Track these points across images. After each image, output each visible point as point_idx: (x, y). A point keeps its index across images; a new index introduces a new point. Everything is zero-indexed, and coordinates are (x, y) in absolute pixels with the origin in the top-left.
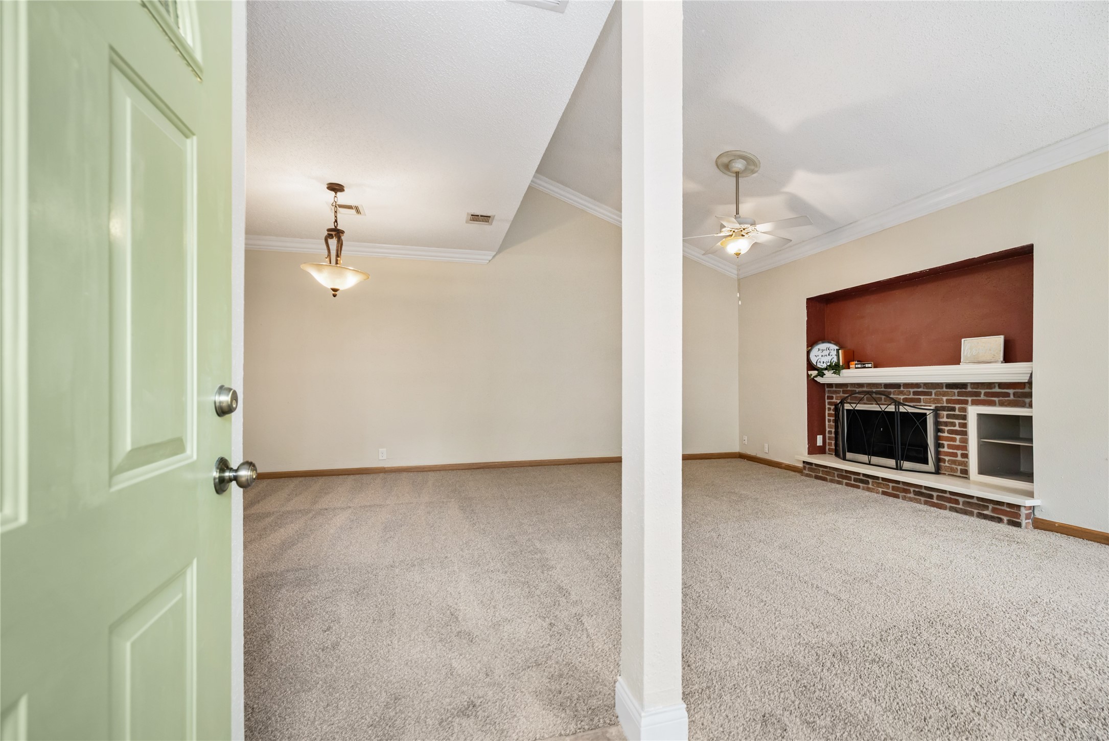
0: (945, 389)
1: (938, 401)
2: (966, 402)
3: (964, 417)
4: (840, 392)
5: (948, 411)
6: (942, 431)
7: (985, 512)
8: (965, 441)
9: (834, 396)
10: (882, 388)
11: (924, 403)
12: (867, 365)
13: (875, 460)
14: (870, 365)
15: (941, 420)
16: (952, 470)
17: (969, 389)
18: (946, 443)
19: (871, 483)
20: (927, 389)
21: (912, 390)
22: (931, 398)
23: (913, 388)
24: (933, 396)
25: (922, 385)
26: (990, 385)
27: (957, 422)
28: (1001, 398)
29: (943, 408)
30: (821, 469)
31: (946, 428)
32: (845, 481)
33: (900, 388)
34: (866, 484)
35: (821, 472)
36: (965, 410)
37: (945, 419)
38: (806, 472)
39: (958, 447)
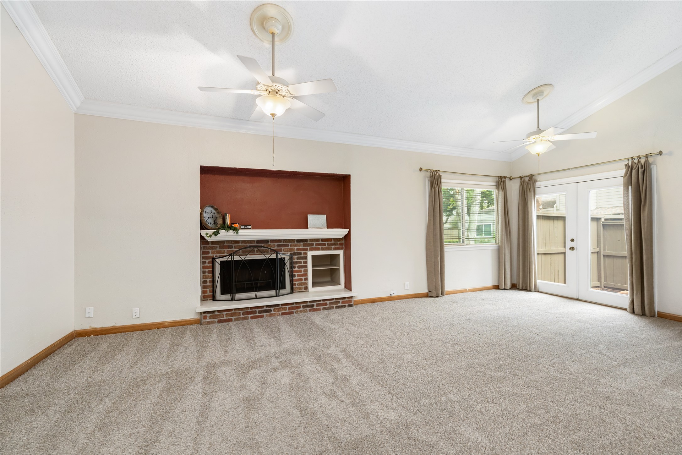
0: (296, 243)
1: (292, 250)
2: (306, 249)
3: (306, 258)
4: (217, 247)
5: (298, 255)
6: (295, 267)
7: (339, 305)
8: (306, 271)
9: (210, 251)
10: (254, 243)
11: (284, 251)
12: (248, 227)
13: (260, 294)
14: (250, 227)
15: (294, 261)
16: (300, 289)
17: (309, 242)
18: (296, 274)
19: (273, 310)
20: (286, 243)
21: (276, 244)
22: (288, 248)
23: (277, 243)
24: (289, 247)
25: (283, 241)
26: (317, 240)
27: (302, 261)
28: (322, 246)
29: (295, 254)
30: (225, 313)
31: (296, 265)
32: (250, 316)
33: (268, 243)
34: (269, 312)
35: (225, 316)
36: (306, 254)
37: (296, 260)
38: (208, 320)
39: (302, 275)
